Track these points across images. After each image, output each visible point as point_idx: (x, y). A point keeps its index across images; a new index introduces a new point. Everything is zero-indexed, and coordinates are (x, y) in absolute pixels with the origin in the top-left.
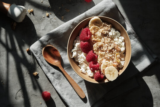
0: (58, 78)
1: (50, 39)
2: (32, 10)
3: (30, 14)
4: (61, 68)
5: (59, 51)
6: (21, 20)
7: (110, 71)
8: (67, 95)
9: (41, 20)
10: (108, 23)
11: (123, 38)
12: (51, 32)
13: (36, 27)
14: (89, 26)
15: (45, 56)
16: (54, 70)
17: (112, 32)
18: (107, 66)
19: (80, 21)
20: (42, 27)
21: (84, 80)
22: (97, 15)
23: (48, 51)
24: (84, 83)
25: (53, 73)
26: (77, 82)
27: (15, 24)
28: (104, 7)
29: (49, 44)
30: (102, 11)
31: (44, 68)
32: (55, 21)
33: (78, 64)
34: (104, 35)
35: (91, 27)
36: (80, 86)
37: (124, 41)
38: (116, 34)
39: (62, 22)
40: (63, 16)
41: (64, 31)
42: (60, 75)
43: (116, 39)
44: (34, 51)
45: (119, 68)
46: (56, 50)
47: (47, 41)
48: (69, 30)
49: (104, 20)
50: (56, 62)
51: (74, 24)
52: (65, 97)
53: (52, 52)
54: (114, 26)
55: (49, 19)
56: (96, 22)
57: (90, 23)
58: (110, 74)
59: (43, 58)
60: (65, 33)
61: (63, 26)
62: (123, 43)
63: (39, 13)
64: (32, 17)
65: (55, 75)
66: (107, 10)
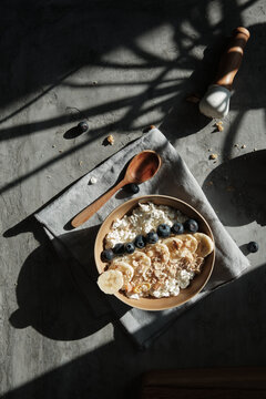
0: (105, 180)
1: (172, 162)
2: (222, 128)
3: (215, 126)
4: (122, 184)
5: (152, 179)
6: (203, 110)
8: (77, 196)
9: (205, 145)
10: (202, 268)
11: (176, 294)
12: (185, 164)
13: (192, 138)
14: (196, 234)
15: (141, 155)
16: (118, 171)
17: (186, 275)
19: (205, 215)
20: (191, 148)
21: (100, 226)
22: (218, 245)
23: (150, 160)
25: (112, 170)
26: (100, 212)
27: (195, 100)
29: (163, 162)
30: (224, 254)
31: (121, 154)
32: (204, 170)
33: (129, 214)
34: (184, 263)
35: (194, 238)
36: (92, 218)
37: (172, 296)
38: (183, 281)
39: (202, 183)
40: (214, 182)
41: (186, 187)
42: (110, 182)
43: (174, 281)
44: (150, 136)
46: (152, 173)
47: (168, 159)
48: (188, 196)
49: (208, 259)
50: (131, 175)
51: (199, 204)
52: (73, 191)
53: (149, 167)
54: (196, 276)
55: (207, 159)
56: (203, 246)
57: (201, 234)
58: (110, 279)
59: (138, 152)
60: (182, 188)
61: (195, 184)
62: (167, 294)
63: (217, 141)
64: (208, 129)
65: (109, 173)
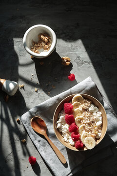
0: (44, 145)
1: (37, 111)
2: (22, 85)
3: (21, 88)
4: (46, 137)
5: (45, 122)
6: (13, 94)
7: (88, 141)
8: (51, 160)
9: (30, 94)
10: (89, 100)
11: (100, 113)
12: (39, 105)
13: (26, 100)
15: (33, 126)
16: (39, 138)
17: (92, 108)
18: (86, 137)
19: (65, 97)
20: (31, 101)
21: (66, 148)
22: (79, 92)
23: (36, 121)
24: (65, 150)
25: (39, 141)
26: (59, 149)
27: (8, 97)
28: (85, 85)
29: (37, 115)
30: (84, 89)
31: (31, 136)
32: (43, 95)
33: (61, 133)
34: (85, 110)
35: (74, 103)
36: (62, 153)
37: (102, 115)
38: (95, 110)
39: (49, 97)
40: (49, 91)
41: (50, 105)
42: (45, 143)
43: (95, 114)
44: (24, 121)
45: (96, 139)
46: (42, 121)
47: (35, 113)
48: (55, 104)
49: (85, 97)
50: (42, 132)
51: (59, 100)
52: (48, 162)
53: (39, 122)
54: (93, 103)
55: (37, 94)
56: (78, 99)
57: (73, 99)
58: (89, 143)
59: (31, 127)
60: (51, 107)
61: (49, 100)
62: (101, 118)
63: (28, 88)
64: (22, 91)
65: (40, 143)
66: (88, 88)
